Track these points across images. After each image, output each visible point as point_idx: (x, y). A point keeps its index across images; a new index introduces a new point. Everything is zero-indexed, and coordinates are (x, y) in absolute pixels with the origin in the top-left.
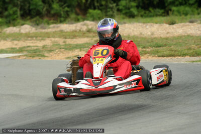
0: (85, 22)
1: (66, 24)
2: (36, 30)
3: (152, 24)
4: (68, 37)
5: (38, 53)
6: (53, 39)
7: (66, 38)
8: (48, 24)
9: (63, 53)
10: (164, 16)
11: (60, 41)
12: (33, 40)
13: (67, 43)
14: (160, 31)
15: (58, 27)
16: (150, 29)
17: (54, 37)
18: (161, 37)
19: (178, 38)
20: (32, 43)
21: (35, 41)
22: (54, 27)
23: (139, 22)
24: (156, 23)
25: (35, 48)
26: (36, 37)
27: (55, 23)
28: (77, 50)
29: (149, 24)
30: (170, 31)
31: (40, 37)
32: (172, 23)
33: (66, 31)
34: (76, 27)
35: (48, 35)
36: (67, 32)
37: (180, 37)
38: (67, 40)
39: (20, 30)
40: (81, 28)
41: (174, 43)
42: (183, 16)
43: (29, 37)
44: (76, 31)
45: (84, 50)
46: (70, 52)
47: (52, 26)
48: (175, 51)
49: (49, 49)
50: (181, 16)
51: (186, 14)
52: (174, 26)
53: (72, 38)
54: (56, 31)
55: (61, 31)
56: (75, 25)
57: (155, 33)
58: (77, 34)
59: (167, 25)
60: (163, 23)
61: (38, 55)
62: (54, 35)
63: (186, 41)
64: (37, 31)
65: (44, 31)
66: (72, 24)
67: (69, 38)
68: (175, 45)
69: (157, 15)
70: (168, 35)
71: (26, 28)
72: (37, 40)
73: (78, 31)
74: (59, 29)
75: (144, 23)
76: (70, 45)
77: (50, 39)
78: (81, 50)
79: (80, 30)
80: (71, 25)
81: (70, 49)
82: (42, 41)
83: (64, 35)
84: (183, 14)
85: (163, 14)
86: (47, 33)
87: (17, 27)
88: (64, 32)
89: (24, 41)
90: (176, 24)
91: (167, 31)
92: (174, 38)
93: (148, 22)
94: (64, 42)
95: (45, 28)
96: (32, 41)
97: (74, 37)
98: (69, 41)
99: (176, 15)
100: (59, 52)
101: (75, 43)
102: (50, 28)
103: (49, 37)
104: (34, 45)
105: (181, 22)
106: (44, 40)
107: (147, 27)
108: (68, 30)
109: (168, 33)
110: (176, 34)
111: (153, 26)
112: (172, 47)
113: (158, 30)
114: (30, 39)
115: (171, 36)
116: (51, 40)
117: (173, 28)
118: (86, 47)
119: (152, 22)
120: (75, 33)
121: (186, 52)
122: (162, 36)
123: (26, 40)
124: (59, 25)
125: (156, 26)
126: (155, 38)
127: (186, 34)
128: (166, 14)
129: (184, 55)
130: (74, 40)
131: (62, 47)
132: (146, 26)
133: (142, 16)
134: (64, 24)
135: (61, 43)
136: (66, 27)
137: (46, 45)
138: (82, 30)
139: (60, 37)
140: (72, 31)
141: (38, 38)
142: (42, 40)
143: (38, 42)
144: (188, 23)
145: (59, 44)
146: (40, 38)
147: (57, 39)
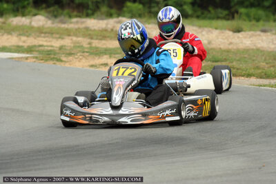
0: (120, 18)
1: (94, 19)
2: (53, 23)
3: (210, 29)
4: (95, 37)
5: (52, 56)
6: (74, 38)
7: (92, 38)
8: (70, 17)
9: (87, 59)
10: (228, 19)
11: (84, 42)
12: (47, 37)
13: (94, 45)
14: (220, 40)
15: (82, 23)
16: (206, 36)
17: (76, 36)
18: (220, 48)
19: (243, 52)
20: (46, 41)
21: (51, 39)
22: (77, 22)
23: (193, 25)
24: (216, 29)
25: (50, 48)
26: (52, 34)
27: (80, 17)
28: (105, 56)
29: (206, 29)
30: (233, 41)
31: (58, 33)
32: (238, 30)
33: (93, 28)
34: (107, 24)
35: (68, 33)
36: (95, 30)
37: (246, 51)
38: (93, 41)
39: (30, 23)
40: (114, 27)
41: (238, 58)
42: (254, 22)
43: (42, 33)
44: (106, 30)
45: (115, 57)
46: (97, 58)
47: (75, 20)
48: (238, 69)
49: (68, 52)
50: (250, 21)
51: (258, 20)
52: (240, 35)
53: (101, 39)
54: (79, 28)
55: (87, 29)
56: (105, 21)
57: (213, 42)
58: (108, 35)
59: (231, 33)
60: (225, 29)
61: (52, 59)
62: (76, 33)
63: (254, 56)
64: (53, 26)
65: (63, 26)
66: (102, 19)
67: (97, 39)
68: (239, 60)
69: (218, 18)
70: (230, 47)
71: (39, 20)
72: (53, 38)
73: (109, 30)
74: (83, 26)
75: (200, 27)
76: (97, 48)
77: (70, 38)
78: (110, 57)
79: (112, 30)
80: (101, 22)
81: (96, 54)
82: (60, 40)
83: (90, 35)
84: (254, 18)
85: (227, 17)
86: (67, 29)
87: (27, 17)
88: (91, 30)
89: (35, 38)
90: (243, 33)
91: (230, 40)
92: (238, 52)
93: (206, 27)
94: (90, 44)
95: (64, 23)
96: (46, 39)
97: (104, 38)
98: (96, 43)
99: (245, 20)
100: (81, 57)
101: (105, 47)
102: (71, 23)
103: (69, 35)
104: (49, 44)
105: (250, 30)
106: (63, 38)
107: (204, 33)
108: (96, 28)
109: (231, 43)
110: (241, 46)
111: (212, 33)
112: (234, 63)
113: (218, 38)
114: (43, 35)
115: (235, 47)
116: (72, 39)
117: (238, 37)
118: (118, 54)
119: (211, 27)
120: (105, 32)
121: (252, 71)
122: (222, 47)
123: (38, 36)
124: (84, 20)
125: (215, 33)
126: (211, 49)
127: (254, 48)
128: (231, 17)
129: (249, 75)
130: (103, 42)
131: (86, 50)
132: (202, 31)
133: (198, 17)
134: (91, 18)
135: (86, 45)
136: (93, 23)
137: (65, 46)
138: (115, 29)
139: (84, 36)
140: (101, 29)
141: (54, 35)
142: (59, 38)
143: (54, 40)
144: (259, 33)
145: (82, 46)
146: (58, 36)
147: (80, 39)
